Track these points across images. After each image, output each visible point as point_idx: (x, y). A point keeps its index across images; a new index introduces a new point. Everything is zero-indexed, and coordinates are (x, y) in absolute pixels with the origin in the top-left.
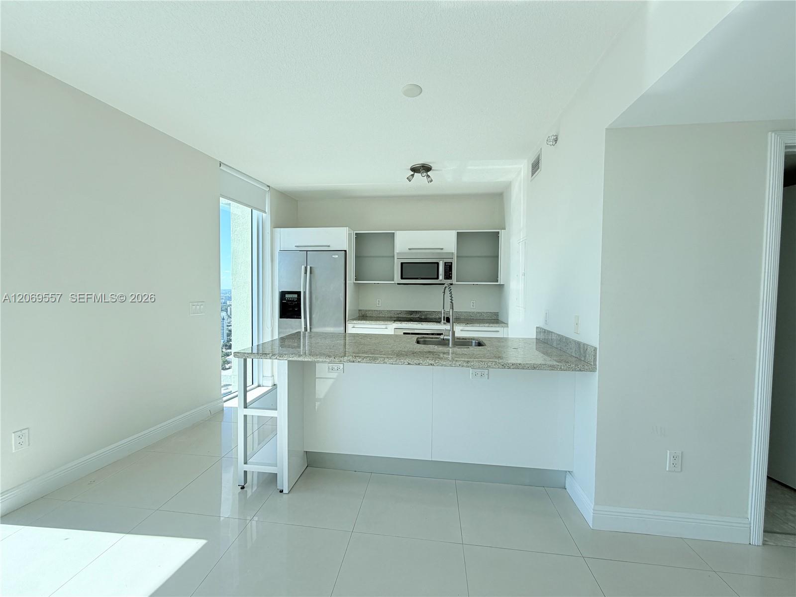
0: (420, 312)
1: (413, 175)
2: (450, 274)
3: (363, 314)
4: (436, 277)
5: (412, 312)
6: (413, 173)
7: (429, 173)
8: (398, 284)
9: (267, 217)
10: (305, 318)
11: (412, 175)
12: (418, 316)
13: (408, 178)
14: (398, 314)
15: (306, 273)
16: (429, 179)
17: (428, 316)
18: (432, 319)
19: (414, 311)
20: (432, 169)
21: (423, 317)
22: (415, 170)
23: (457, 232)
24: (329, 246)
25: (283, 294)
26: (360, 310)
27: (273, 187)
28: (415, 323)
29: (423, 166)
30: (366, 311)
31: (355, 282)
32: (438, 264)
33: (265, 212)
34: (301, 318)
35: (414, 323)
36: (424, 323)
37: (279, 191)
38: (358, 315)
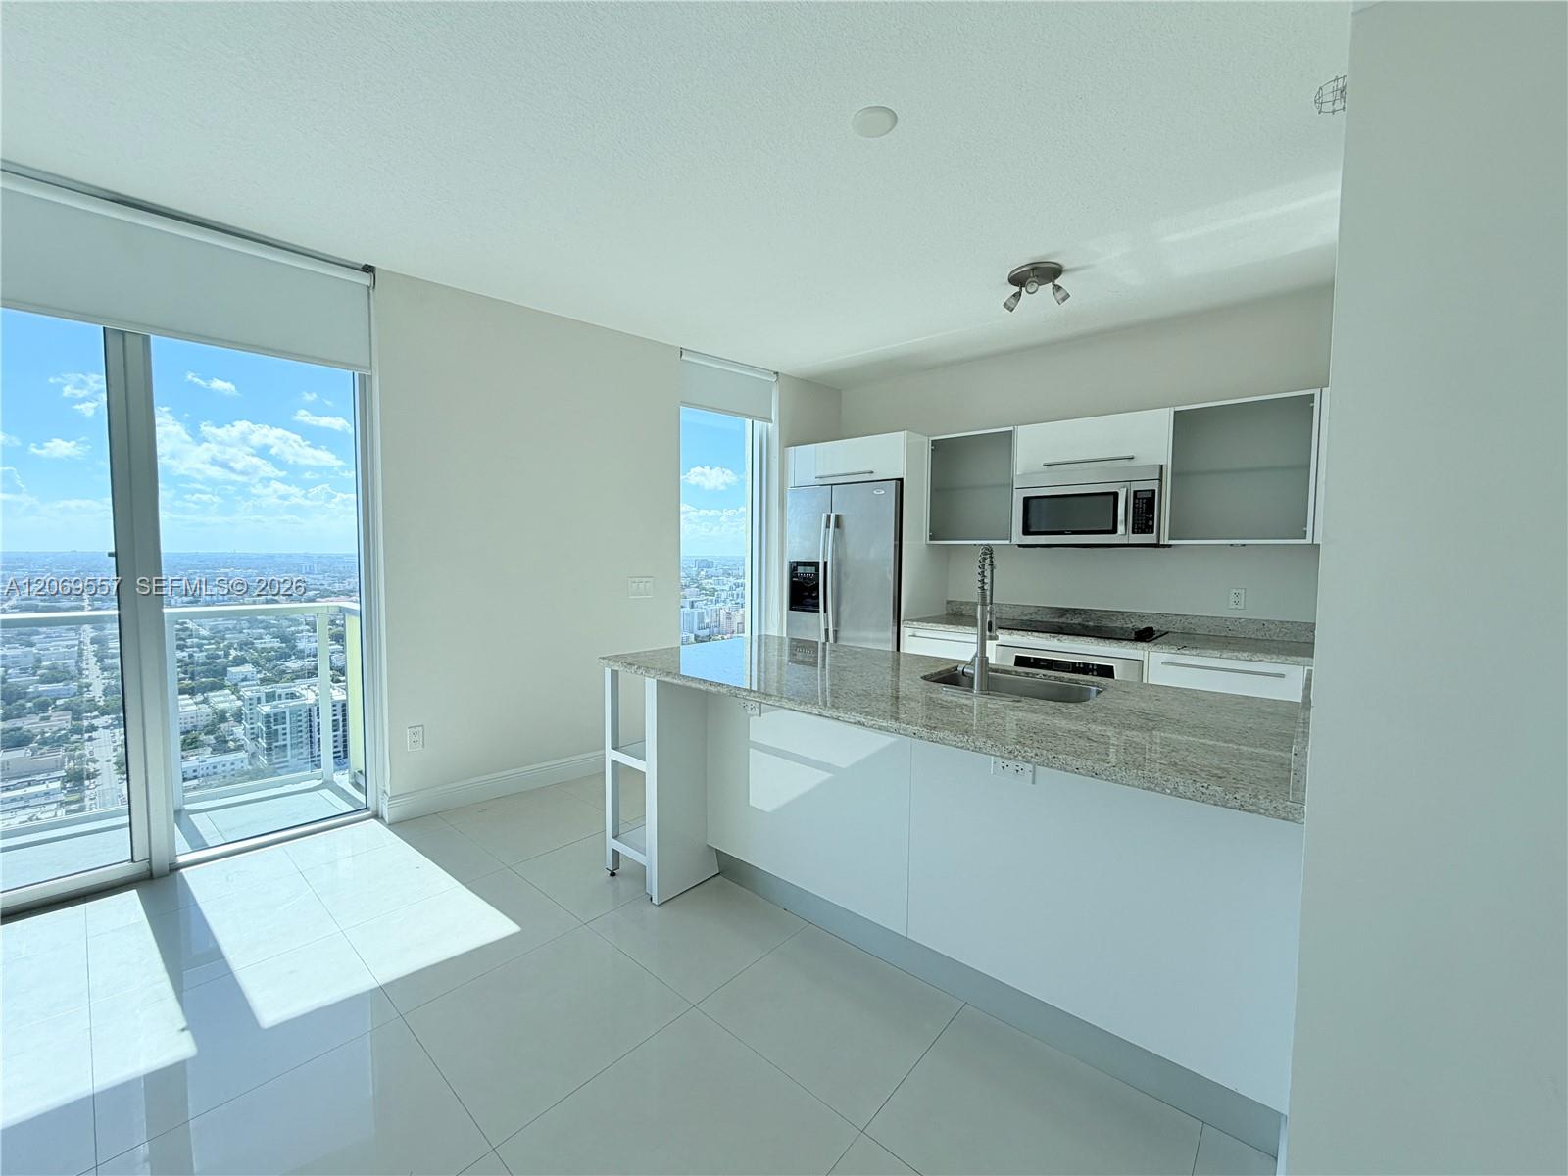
0: (1085, 611)
1: (1017, 296)
2: (1148, 520)
3: (955, 609)
4: (1111, 528)
5: (1063, 612)
6: (1017, 289)
7: (1057, 282)
8: (1020, 546)
9: (773, 428)
10: (825, 611)
11: (1014, 295)
12: (1077, 620)
13: (1005, 305)
14: (1030, 614)
15: (828, 527)
16: (1060, 295)
17: (1106, 623)
18: (1113, 630)
19: (1067, 610)
20: (1064, 269)
21: (1091, 624)
22: (1018, 280)
23: (1175, 412)
24: (872, 473)
25: (794, 567)
26: (948, 602)
27: (784, 372)
28: (1044, 635)
29: (1033, 269)
30: (962, 603)
31: (929, 542)
32: (1116, 495)
33: (770, 421)
34: (818, 611)
35: (1041, 635)
36: (1066, 637)
37: (796, 379)
38: (945, 612)
